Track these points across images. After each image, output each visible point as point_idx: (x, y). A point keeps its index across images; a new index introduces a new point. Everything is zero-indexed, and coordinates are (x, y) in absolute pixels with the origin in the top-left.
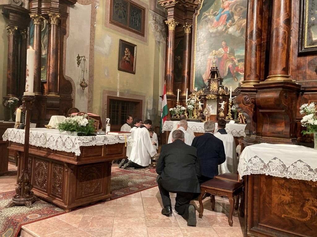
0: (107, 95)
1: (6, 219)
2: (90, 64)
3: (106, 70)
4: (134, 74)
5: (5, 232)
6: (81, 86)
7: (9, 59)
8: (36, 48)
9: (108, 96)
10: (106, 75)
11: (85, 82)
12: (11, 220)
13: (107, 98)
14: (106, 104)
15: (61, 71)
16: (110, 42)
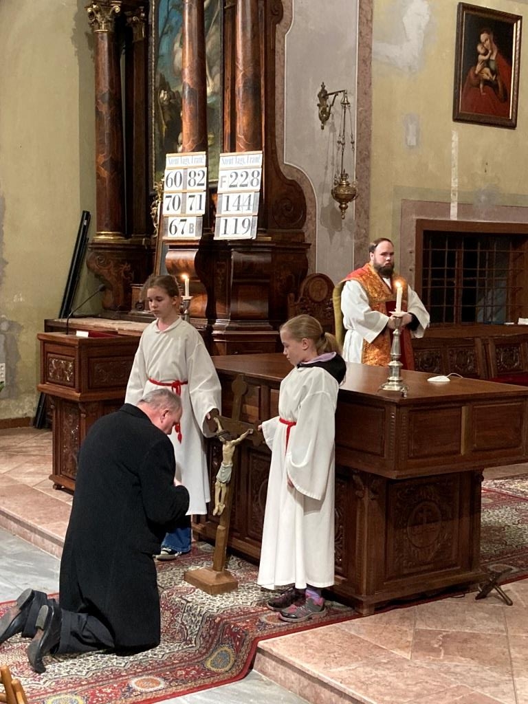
0: (415, 217)
1: (207, 621)
2: (359, 113)
3: (410, 127)
4: (512, 126)
5: (210, 656)
6: (336, 196)
7: (98, 113)
8: (191, 79)
9: (417, 220)
10: (411, 147)
11: (348, 185)
12: (221, 623)
13: (414, 228)
14: (413, 248)
15: (269, 149)
16: (424, 22)
